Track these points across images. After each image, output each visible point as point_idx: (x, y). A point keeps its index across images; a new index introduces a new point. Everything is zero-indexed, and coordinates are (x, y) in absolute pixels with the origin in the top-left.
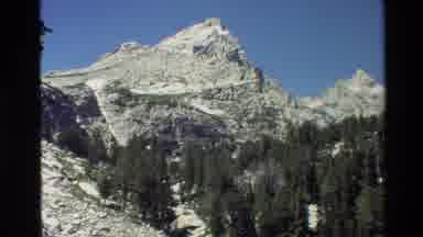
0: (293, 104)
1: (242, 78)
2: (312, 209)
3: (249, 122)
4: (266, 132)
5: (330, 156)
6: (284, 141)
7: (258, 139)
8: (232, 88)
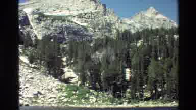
0: (120, 21)
1: (96, 9)
2: (128, 70)
3: (99, 29)
4: (107, 34)
5: (136, 46)
6: (115, 39)
7: (103, 37)
8: (92, 13)
